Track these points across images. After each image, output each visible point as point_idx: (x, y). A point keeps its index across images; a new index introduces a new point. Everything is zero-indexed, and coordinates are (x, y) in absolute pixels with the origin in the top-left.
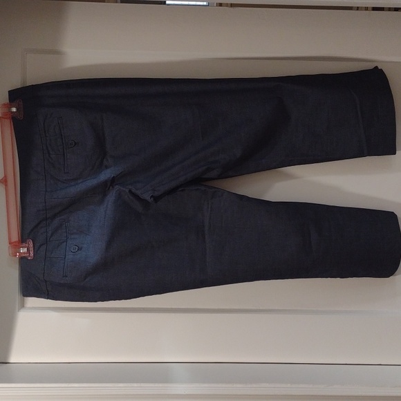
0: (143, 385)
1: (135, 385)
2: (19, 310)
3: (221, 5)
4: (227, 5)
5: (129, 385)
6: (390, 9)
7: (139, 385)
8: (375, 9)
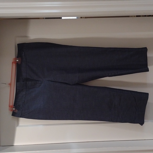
0: (61, 150)
1: (59, 150)
2: (17, 126)
3: (81, 18)
4: (84, 18)
5: (57, 150)
6: (143, 16)
7: (60, 150)
8: (137, 16)
